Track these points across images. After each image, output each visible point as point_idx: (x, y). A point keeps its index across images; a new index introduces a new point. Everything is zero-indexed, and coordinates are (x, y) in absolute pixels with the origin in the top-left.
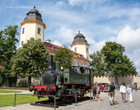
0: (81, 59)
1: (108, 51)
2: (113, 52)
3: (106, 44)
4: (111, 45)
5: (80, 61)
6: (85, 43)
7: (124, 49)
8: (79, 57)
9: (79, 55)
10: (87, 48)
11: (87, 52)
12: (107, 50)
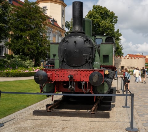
0: (54, 26)
1: (96, 20)
2: (103, 22)
3: (94, 8)
4: (102, 11)
5: (53, 29)
6: (61, 2)
7: (117, 20)
8: (52, 22)
9: (51, 20)
10: (63, 11)
11: (63, 16)
12: (95, 17)
